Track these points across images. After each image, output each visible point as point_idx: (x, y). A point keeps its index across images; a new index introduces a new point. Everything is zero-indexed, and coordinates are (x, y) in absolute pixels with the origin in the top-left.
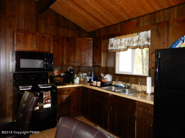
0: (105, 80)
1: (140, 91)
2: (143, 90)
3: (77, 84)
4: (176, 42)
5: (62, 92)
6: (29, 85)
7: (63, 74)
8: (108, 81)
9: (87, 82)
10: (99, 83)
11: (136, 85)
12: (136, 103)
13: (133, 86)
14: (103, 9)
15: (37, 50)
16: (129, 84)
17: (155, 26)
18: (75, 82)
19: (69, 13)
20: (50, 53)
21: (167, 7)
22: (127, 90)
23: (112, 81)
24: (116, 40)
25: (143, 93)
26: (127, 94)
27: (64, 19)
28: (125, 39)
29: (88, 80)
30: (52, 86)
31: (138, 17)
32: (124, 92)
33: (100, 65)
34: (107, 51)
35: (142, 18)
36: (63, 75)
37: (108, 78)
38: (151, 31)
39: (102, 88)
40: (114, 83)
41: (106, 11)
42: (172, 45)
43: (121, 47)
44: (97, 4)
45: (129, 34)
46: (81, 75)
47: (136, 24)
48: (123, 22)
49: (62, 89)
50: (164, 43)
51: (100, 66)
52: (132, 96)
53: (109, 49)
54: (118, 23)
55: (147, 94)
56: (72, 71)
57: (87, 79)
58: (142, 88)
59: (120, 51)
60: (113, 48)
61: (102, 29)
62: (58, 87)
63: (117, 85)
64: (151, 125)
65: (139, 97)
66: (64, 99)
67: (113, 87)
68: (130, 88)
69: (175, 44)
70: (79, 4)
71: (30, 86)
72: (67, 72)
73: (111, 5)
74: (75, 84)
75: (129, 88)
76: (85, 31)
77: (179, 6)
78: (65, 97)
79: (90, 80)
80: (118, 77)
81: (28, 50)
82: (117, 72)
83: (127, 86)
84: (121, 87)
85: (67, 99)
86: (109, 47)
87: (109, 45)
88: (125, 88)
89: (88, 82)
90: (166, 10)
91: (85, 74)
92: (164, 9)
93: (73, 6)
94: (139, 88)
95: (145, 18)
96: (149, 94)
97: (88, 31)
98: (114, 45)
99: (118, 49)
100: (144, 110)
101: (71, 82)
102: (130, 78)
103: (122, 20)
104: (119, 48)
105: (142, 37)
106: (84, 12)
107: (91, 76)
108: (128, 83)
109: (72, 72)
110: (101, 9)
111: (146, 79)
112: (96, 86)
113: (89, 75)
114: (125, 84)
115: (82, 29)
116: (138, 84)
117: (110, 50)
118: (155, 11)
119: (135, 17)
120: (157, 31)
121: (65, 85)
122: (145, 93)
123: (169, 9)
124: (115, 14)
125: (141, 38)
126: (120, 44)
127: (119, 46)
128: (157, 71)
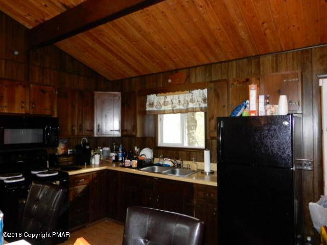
0: (143, 156)
1: (196, 170)
2: (200, 168)
3: (95, 166)
4: (237, 107)
5: (77, 181)
6: (16, 174)
7: (72, 150)
8: (147, 158)
9: (112, 161)
10: (135, 163)
11: (189, 163)
12: (194, 186)
13: (186, 163)
14: (141, 53)
15: (31, 113)
16: (179, 162)
17: (212, 84)
18: (93, 163)
19: (84, 52)
20: (53, 116)
21: (224, 60)
22: (178, 170)
23: (153, 159)
24: (158, 97)
25: (200, 173)
26: (177, 175)
27: (73, 60)
28: (172, 96)
29: (114, 158)
30: (59, 172)
31: (189, 68)
32: (174, 172)
33: (134, 134)
34: (144, 113)
35: (194, 69)
36: (70, 152)
37: (147, 153)
38: (208, 90)
39: (142, 169)
40: (156, 161)
41: (144, 56)
42: (234, 110)
43: (166, 107)
44: (132, 46)
45: (178, 91)
46: (101, 150)
47: (185, 77)
48: (168, 72)
49: (77, 176)
50: (224, 107)
51: (135, 136)
52: (187, 177)
53: (147, 109)
54: (160, 73)
55: (206, 173)
56: (88, 144)
57: (112, 157)
58: (197, 166)
59: (164, 112)
60: (154, 109)
61: (134, 79)
62: (71, 173)
63: (161, 163)
64: (215, 214)
65: (194, 178)
66: (79, 193)
67: (157, 168)
68: (181, 167)
69: (237, 110)
70: (104, 42)
71: (19, 175)
72: (78, 147)
73: (154, 49)
74: (93, 165)
75: (179, 166)
76: (105, 80)
77: (238, 61)
78: (80, 188)
79: (117, 157)
80: (162, 151)
81: (16, 112)
82: (160, 144)
83: (176, 164)
84: (168, 167)
85: (83, 191)
86: (147, 106)
87: (147, 103)
88: (174, 167)
89: (114, 161)
90: (223, 64)
91: (107, 149)
92: (221, 62)
93: (93, 44)
94: (194, 165)
95: (198, 70)
96: (208, 174)
97: (110, 80)
98: (155, 104)
99: (162, 111)
100: (204, 194)
101: (86, 164)
102: (180, 152)
103: (167, 69)
104: (163, 108)
105: (197, 96)
106: (109, 53)
107: (117, 151)
108: (178, 159)
109: (88, 147)
110: (137, 52)
111: (203, 152)
112: (131, 167)
113: (113, 151)
114: (173, 161)
115: (100, 75)
116: (192, 160)
117: (149, 111)
118: (209, 63)
119: (185, 67)
120: (215, 90)
121: (80, 169)
122: (203, 172)
123: (227, 63)
124: (157, 61)
125: (194, 97)
126: (164, 103)
127: (163, 106)
128: (220, 139)
